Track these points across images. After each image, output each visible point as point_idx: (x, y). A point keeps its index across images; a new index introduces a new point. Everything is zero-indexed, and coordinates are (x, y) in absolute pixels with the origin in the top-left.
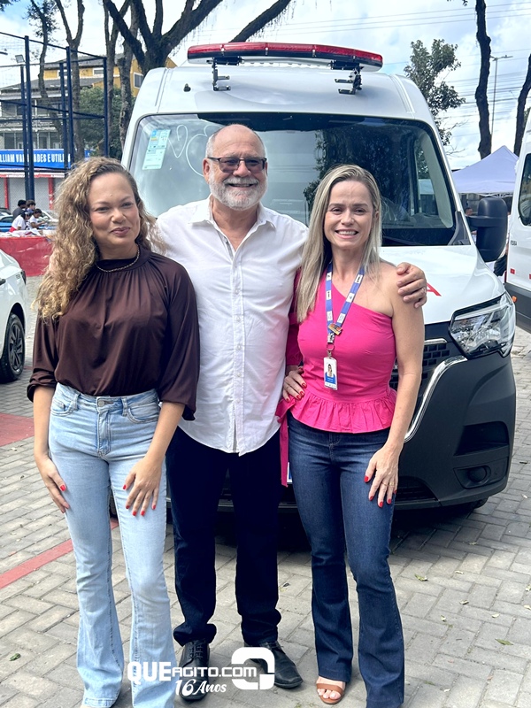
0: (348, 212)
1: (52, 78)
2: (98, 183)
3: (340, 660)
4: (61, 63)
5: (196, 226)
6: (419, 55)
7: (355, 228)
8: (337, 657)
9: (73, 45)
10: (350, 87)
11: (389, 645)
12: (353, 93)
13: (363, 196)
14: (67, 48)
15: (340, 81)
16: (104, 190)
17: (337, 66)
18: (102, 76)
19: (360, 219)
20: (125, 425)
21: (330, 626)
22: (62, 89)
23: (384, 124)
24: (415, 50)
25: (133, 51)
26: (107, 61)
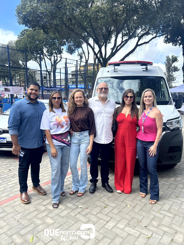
0: (148, 97)
1: (82, 69)
2: (76, 93)
3: (145, 189)
4: (84, 65)
5: (96, 101)
6: (168, 59)
7: (150, 100)
8: (144, 188)
9: (87, 61)
10: (145, 70)
11: (155, 186)
12: (146, 71)
13: (151, 94)
14: (85, 62)
15: (143, 68)
16: (77, 94)
17: (142, 65)
18: (93, 68)
19: (150, 98)
20: (83, 137)
21: (143, 182)
22: (84, 71)
23: (154, 78)
24: (167, 58)
25: (100, 62)
26: (94, 65)
